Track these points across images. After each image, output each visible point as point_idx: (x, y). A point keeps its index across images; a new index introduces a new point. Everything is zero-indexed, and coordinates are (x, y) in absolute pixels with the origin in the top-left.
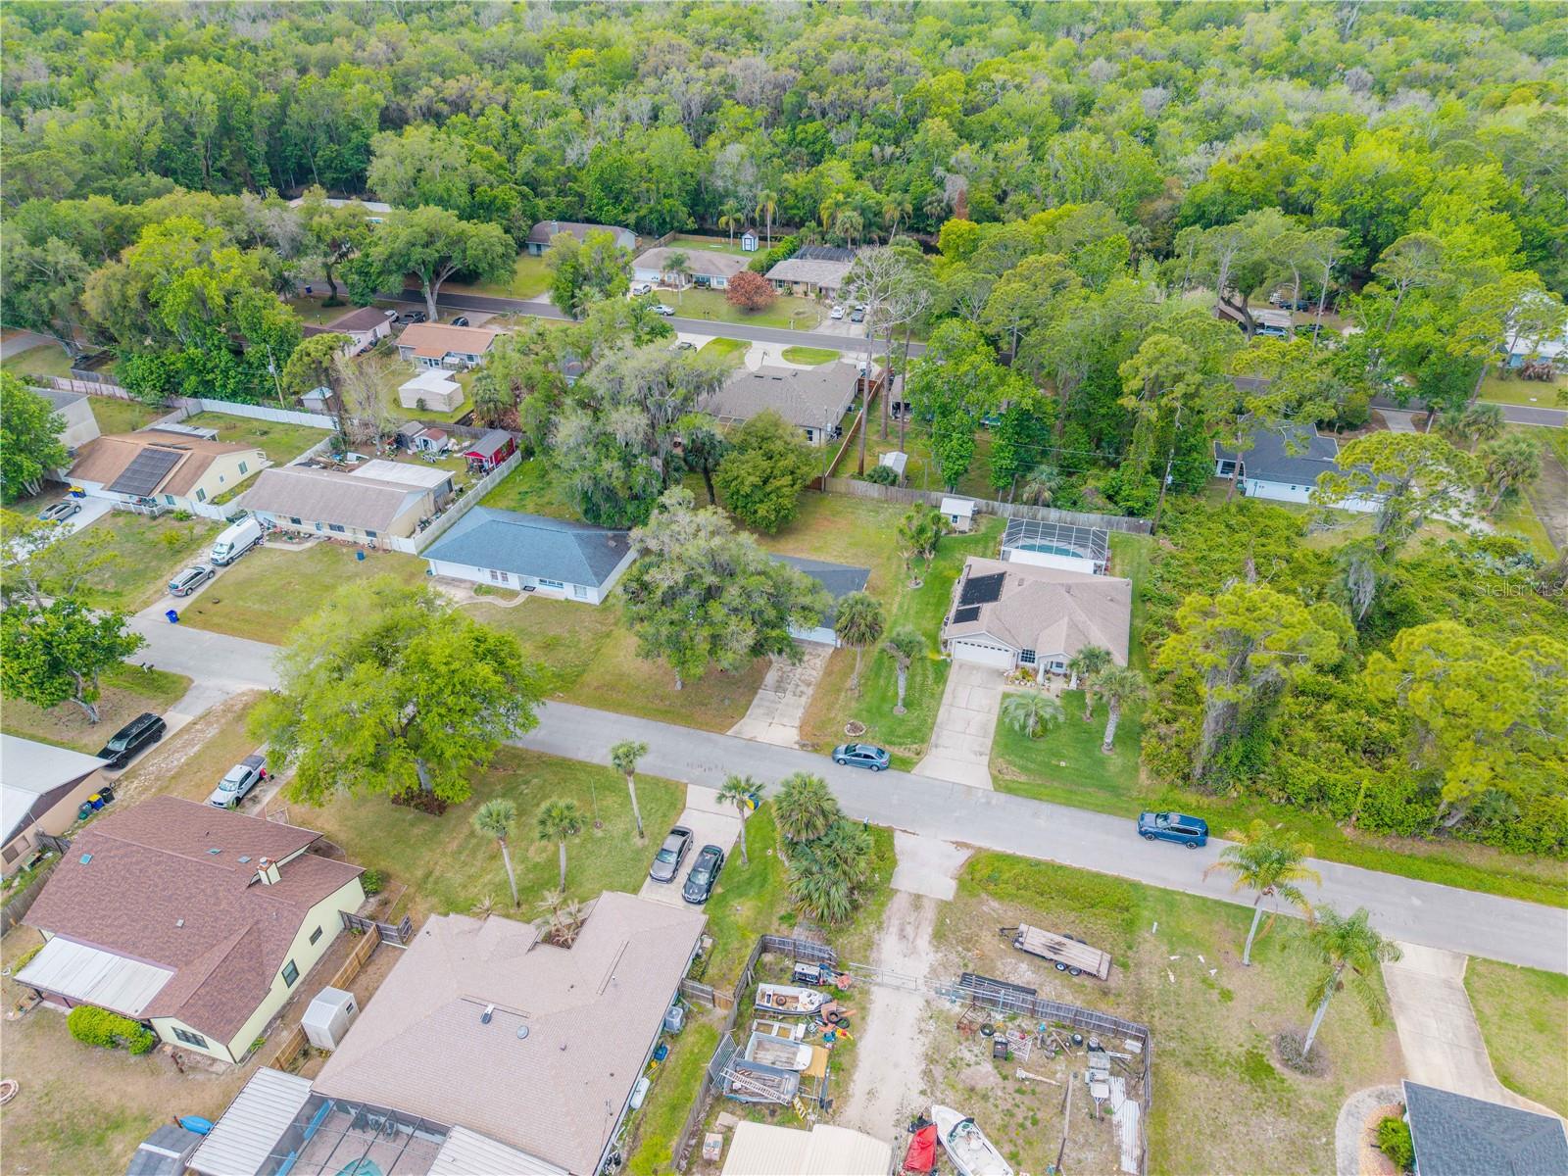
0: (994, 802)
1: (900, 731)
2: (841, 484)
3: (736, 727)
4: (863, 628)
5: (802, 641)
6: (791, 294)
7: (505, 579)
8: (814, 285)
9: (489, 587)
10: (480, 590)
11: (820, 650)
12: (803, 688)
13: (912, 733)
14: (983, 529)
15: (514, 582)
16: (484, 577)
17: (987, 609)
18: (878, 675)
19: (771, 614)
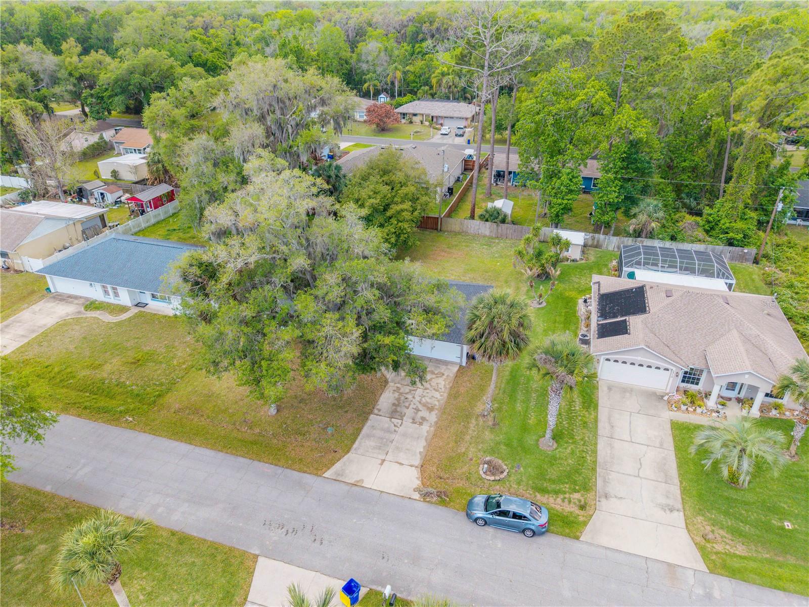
0: (716, 594)
1: (553, 473)
2: (454, 224)
3: (338, 466)
4: (506, 335)
5: (422, 358)
6: (411, 122)
7: (116, 295)
8: (427, 115)
9: (102, 303)
10: (92, 305)
11: (443, 369)
12: (424, 413)
13: (569, 476)
14: (592, 258)
15: (125, 297)
16: (95, 292)
17: (635, 322)
18: (512, 396)
19: (383, 313)
